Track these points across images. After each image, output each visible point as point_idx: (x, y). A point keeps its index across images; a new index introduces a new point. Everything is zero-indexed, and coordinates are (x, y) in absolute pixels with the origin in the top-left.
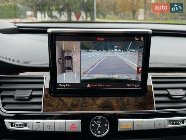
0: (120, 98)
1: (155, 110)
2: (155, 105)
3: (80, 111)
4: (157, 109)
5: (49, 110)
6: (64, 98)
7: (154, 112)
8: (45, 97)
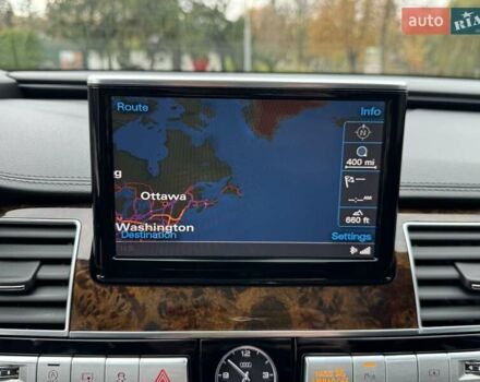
0: (310, 289)
1: (421, 329)
2: (421, 314)
3: (186, 328)
4: (426, 323)
5: (89, 327)
6: (138, 288)
7: (416, 334)
8: (76, 285)
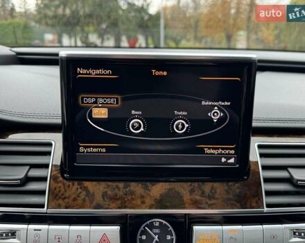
0: (196, 184)
1: (266, 209)
2: (265, 200)
3: (119, 208)
4: (268, 206)
5: (59, 207)
6: (90, 183)
7: (263, 212)
8: (52, 181)
